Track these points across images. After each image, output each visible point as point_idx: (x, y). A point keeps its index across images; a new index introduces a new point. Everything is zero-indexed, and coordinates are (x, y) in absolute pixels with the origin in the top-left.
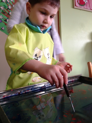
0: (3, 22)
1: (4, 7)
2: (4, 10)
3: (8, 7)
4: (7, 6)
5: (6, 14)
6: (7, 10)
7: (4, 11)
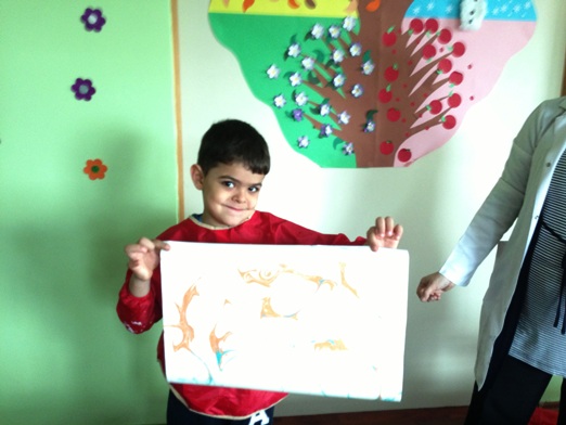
0: (309, 118)
1: (315, 56)
2: (315, 70)
3: (332, 54)
4: (326, 51)
5: (320, 85)
6: (326, 67)
7: (314, 75)
